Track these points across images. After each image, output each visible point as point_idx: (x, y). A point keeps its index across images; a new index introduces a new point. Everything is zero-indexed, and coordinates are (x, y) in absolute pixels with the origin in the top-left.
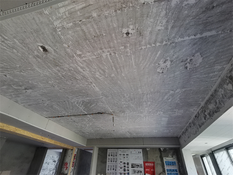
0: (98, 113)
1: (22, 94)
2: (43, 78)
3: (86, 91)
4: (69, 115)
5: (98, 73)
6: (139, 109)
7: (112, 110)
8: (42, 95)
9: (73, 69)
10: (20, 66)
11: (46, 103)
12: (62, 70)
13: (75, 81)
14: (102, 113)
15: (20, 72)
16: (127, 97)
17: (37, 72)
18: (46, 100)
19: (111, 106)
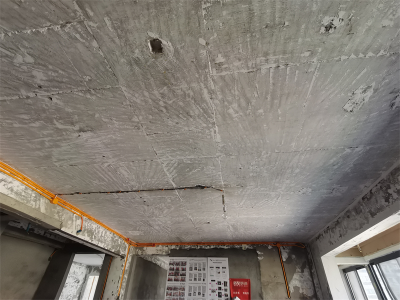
0: (197, 187)
1: (68, 141)
2: (125, 109)
3: (196, 141)
4: (141, 189)
5: (235, 105)
6: (274, 181)
7: (225, 183)
8: (106, 145)
9: (192, 94)
10: (90, 80)
11: (107, 162)
12: (171, 95)
13: (185, 119)
14: (203, 188)
15: (85, 94)
16: (265, 156)
17: (120, 94)
18: (111, 157)
19: (226, 174)
